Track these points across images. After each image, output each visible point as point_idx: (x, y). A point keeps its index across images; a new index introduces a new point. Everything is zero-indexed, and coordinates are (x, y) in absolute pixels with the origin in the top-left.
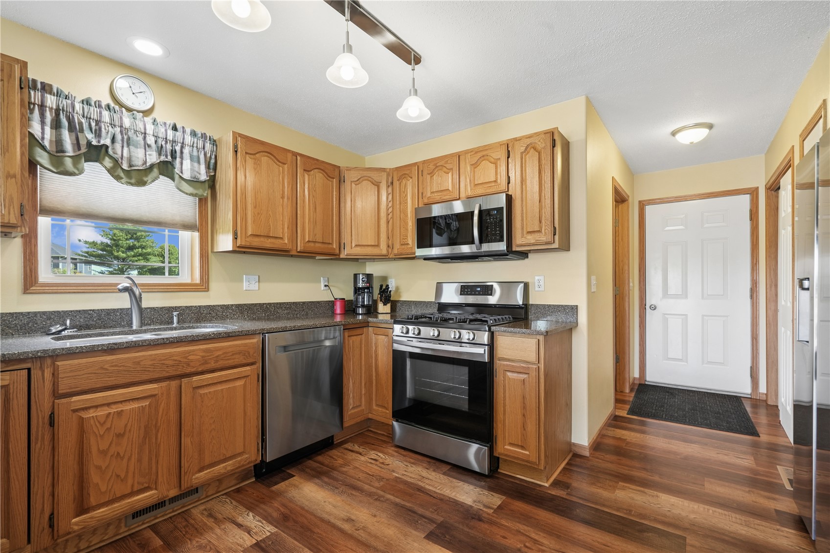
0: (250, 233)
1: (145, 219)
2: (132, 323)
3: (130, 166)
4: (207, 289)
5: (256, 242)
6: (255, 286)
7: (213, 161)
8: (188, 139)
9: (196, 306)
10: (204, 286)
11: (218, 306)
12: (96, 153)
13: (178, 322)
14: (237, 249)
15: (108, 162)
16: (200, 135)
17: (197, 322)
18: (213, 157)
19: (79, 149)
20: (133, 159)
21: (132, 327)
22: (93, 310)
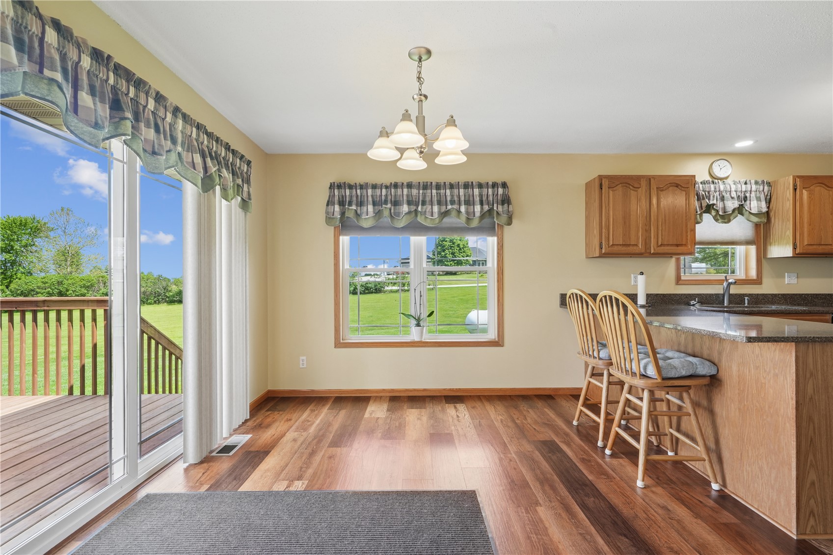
0: (806, 243)
1: (725, 241)
2: (724, 302)
3: (725, 212)
4: (760, 283)
5: (812, 249)
6: (794, 281)
7: (769, 197)
8: (754, 187)
9: (755, 294)
10: (758, 281)
11: (769, 294)
12: (709, 209)
13: (748, 304)
14: (796, 256)
15: (713, 213)
16: (760, 182)
17: (756, 304)
18: (769, 194)
19: (702, 209)
20: (727, 208)
21: (724, 304)
22: (704, 294)
